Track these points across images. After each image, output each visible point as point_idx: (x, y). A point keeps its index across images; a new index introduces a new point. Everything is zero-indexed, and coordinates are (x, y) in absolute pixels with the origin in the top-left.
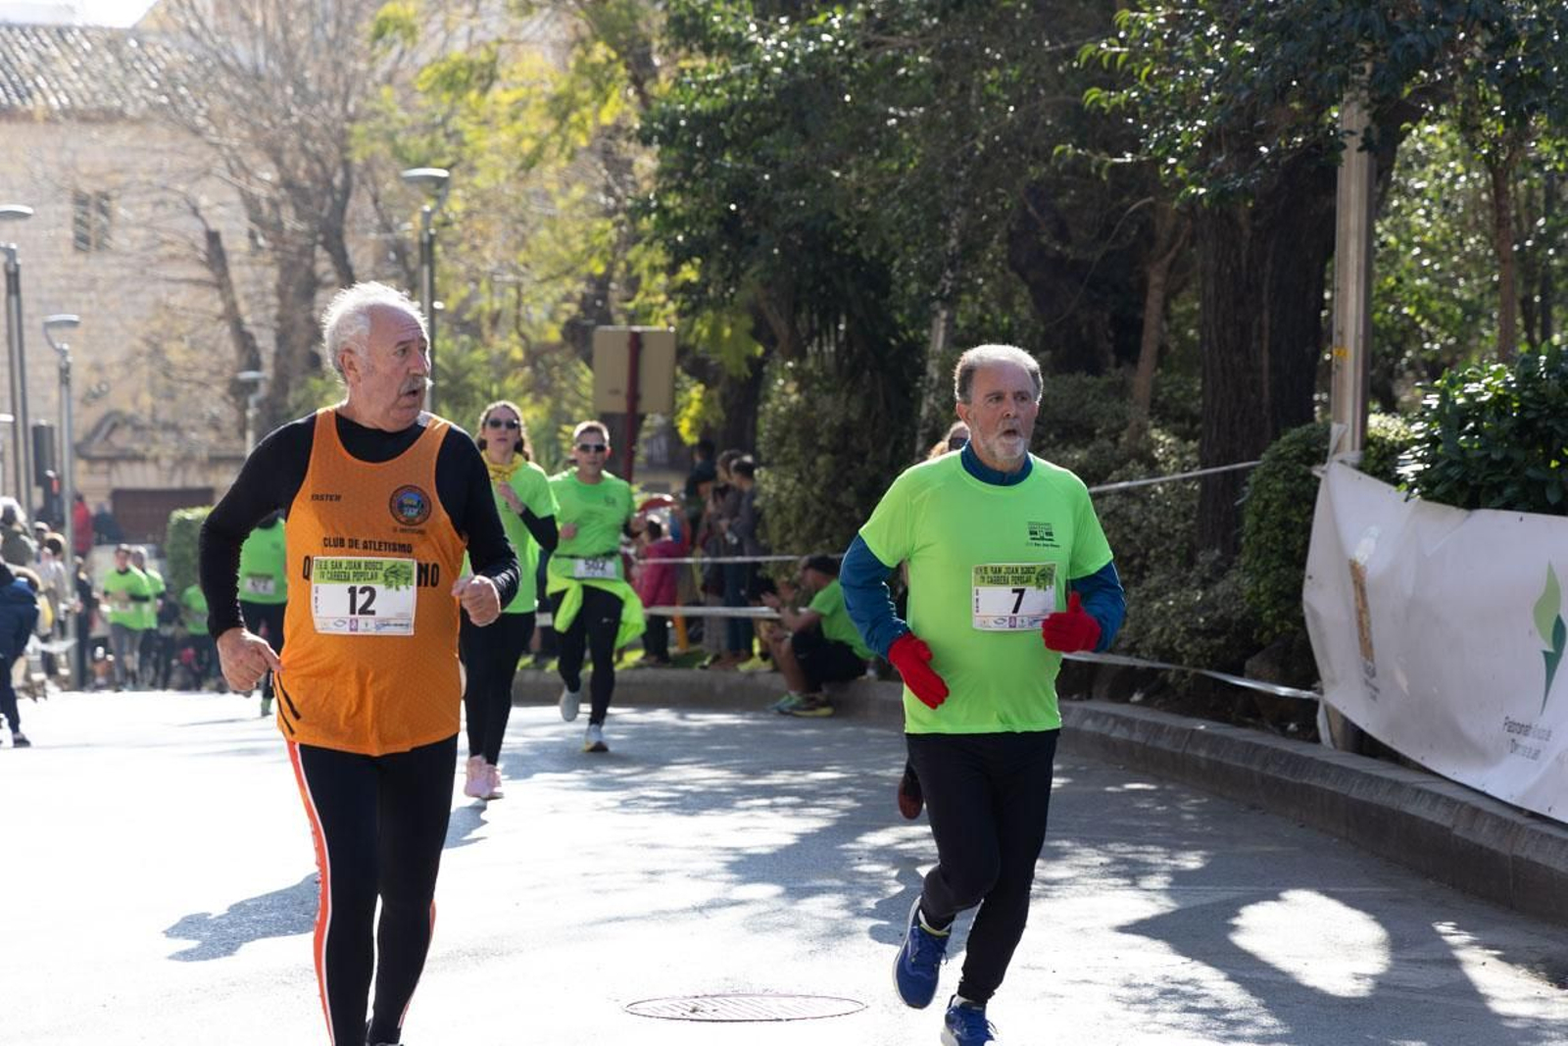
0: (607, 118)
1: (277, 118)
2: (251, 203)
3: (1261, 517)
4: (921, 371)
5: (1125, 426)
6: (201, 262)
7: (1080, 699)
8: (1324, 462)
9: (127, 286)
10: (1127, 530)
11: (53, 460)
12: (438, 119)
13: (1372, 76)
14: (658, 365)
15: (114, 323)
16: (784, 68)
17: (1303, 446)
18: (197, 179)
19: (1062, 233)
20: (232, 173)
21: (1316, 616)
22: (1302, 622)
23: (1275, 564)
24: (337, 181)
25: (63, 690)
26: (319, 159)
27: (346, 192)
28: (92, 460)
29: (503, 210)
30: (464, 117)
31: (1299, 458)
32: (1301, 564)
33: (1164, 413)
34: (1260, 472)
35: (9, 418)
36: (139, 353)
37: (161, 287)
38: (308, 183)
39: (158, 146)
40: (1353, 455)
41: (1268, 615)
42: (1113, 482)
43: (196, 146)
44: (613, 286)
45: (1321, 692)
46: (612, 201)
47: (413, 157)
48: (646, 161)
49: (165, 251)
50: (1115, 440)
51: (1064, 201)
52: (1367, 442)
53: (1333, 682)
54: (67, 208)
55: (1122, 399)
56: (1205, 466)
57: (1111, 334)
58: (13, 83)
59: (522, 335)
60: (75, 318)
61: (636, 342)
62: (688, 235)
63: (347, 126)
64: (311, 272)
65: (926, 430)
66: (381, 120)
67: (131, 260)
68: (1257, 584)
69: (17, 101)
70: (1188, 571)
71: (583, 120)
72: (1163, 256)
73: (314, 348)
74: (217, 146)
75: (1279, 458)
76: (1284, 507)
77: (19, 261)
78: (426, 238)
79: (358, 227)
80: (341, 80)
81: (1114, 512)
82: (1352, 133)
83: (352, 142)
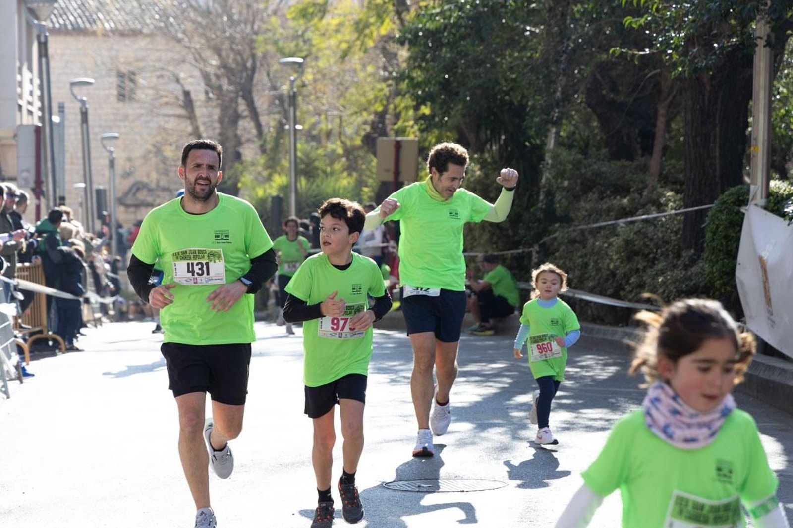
0: (383, 31)
1: (218, 33)
2: (206, 77)
3: (714, 233)
4: (542, 158)
5: (646, 187)
6: (180, 106)
7: (623, 326)
8: (747, 205)
9: (144, 119)
10: (646, 240)
11: (106, 207)
12: (300, 33)
13: (770, 8)
14: (409, 157)
15: (137, 137)
16: (471, 6)
17: (736, 197)
18: (178, 64)
19: (614, 89)
20: (196, 60)
21: (743, 284)
22: (735, 287)
23: (721, 257)
24: (249, 64)
25: (111, 322)
26: (239, 53)
27: (254, 70)
28: (127, 206)
29: (332, 79)
30: (313, 32)
31: (734, 203)
32: (735, 256)
33: (666, 180)
34: (714, 211)
35: (83, 185)
36: (150, 152)
37: (161, 119)
38: (234, 66)
39: (159, 47)
40: (761, 201)
41: (718, 283)
42: (639, 215)
43: (178, 47)
44: (388, 116)
45: (745, 323)
46: (386, 74)
47: (287, 51)
48: (404, 53)
49: (164, 100)
50: (641, 194)
51: (614, 73)
52: (769, 194)
53: (751, 317)
54: (114, 80)
55: (645, 173)
56: (686, 207)
57: (639, 140)
58: (86, 16)
59: (342, 142)
60: (116, 135)
61: (398, 145)
62: (423, 91)
63: (254, 37)
64: (236, 111)
65: (545, 189)
66: (270, 34)
67: (146, 105)
68: (712, 267)
69: (88, 26)
70: (678, 260)
71: (372, 33)
72: (665, 100)
73: (237, 149)
74: (189, 48)
75: (724, 203)
76: (726, 228)
77: (87, 106)
78: (292, 93)
79: (260, 88)
80: (251, 13)
81: (639, 231)
82: (761, 38)
83: (256, 45)
